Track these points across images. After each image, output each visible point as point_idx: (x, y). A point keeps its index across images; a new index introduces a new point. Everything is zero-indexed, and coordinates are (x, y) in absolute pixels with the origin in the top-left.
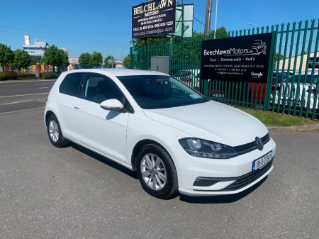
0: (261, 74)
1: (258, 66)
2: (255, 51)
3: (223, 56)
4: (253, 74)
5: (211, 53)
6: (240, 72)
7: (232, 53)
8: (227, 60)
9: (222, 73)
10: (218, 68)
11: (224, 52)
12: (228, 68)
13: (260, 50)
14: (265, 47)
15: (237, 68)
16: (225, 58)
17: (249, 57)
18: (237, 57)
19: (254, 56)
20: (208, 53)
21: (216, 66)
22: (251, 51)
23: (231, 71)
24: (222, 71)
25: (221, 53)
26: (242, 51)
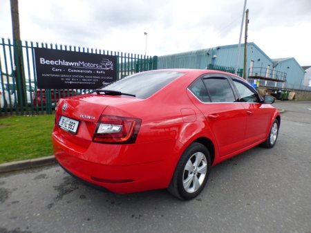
1: (108, 78)
2: (104, 67)
3: (70, 67)
4: (104, 83)
5: (52, 62)
6: (92, 81)
8: (76, 71)
9: (70, 82)
10: (65, 78)
11: (71, 64)
12: (79, 78)
13: (108, 67)
14: (112, 65)
15: (88, 78)
16: (74, 69)
17: (100, 70)
18: (88, 70)
19: (104, 70)
20: (47, 62)
21: (62, 76)
22: (101, 66)
23: (82, 81)
24: (71, 80)
25: (67, 64)
26: (92, 65)
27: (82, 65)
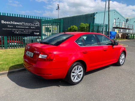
0: (38, 33)
2: (35, 25)
4: (35, 33)
5: (8, 23)
6: (29, 32)
7: (23, 24)
9: (17, 33)
10: (14, 30)
11: (18, 23)
12: (22, 31)
13: (37, 25)
14: (39, 24)
15: (27, 31)
16: (19, 26)
17: (33, 27)
18: (27, 26)
19: (35, 27)
20: (5, 22)
25: (16, 23)
26: (28, 24)
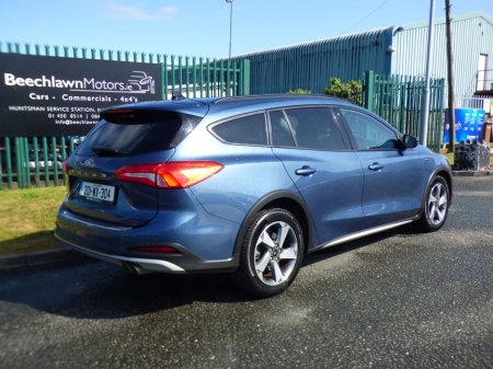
2: (135, 88)
3: (66, 90)
5: (29, 82)
8: (76, 98)
9: (68, 122)
10: (56, 113)
11: (68, 84)
12: (84, 114)
13: (144, 87)
14: (153, 83)
16: (74, 94)
17: (127, 96)
18: (103, 95)
19: (136, 95)
20: (20, 82)
21: (50, 109)
22: (129, 87)
23: (90, 119)
24: (68, 118)
25: (60, 84)
26: (110, 86)
27: (89, 87)
